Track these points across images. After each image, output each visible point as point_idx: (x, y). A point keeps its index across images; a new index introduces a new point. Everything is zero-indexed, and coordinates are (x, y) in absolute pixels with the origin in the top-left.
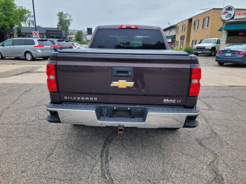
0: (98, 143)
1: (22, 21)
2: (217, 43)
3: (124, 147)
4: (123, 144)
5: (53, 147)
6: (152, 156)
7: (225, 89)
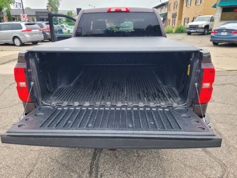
0: (87, 153)
1: (11, 3)
2: (211, 21)
3: (116, 157)
4: (115, 154)
5: (34, 162)
6: (149, 170)
7: (224, 74)
